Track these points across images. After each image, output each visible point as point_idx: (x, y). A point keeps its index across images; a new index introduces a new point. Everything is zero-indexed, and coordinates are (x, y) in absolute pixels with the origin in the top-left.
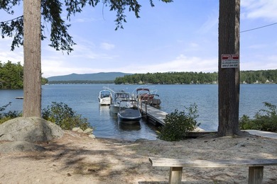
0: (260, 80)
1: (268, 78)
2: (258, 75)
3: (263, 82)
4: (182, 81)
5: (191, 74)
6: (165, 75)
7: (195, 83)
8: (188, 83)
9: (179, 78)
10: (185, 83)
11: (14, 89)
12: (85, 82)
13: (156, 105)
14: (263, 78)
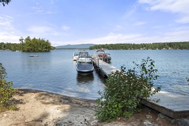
0: (166, 48)
1: (170, 47)
2: (165, 45)
3: (168, 49)
5: (129, 44)
7: (131, 49)
8: (127, 49)
9: (122, 47)
10: (125, 49)
11: (36, 52)
13: (107, 60)
14: (168, 47)
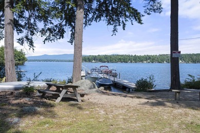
4: (122, 60)
5: (129, 56)
6: (110, 56)
7: (131, 62)
8: (127, 62)
9: (120, 59)
10: (124, 62)
12: (54, 61)
